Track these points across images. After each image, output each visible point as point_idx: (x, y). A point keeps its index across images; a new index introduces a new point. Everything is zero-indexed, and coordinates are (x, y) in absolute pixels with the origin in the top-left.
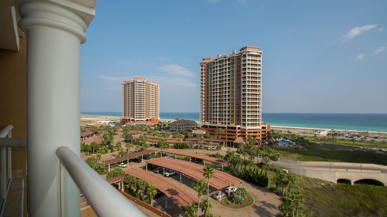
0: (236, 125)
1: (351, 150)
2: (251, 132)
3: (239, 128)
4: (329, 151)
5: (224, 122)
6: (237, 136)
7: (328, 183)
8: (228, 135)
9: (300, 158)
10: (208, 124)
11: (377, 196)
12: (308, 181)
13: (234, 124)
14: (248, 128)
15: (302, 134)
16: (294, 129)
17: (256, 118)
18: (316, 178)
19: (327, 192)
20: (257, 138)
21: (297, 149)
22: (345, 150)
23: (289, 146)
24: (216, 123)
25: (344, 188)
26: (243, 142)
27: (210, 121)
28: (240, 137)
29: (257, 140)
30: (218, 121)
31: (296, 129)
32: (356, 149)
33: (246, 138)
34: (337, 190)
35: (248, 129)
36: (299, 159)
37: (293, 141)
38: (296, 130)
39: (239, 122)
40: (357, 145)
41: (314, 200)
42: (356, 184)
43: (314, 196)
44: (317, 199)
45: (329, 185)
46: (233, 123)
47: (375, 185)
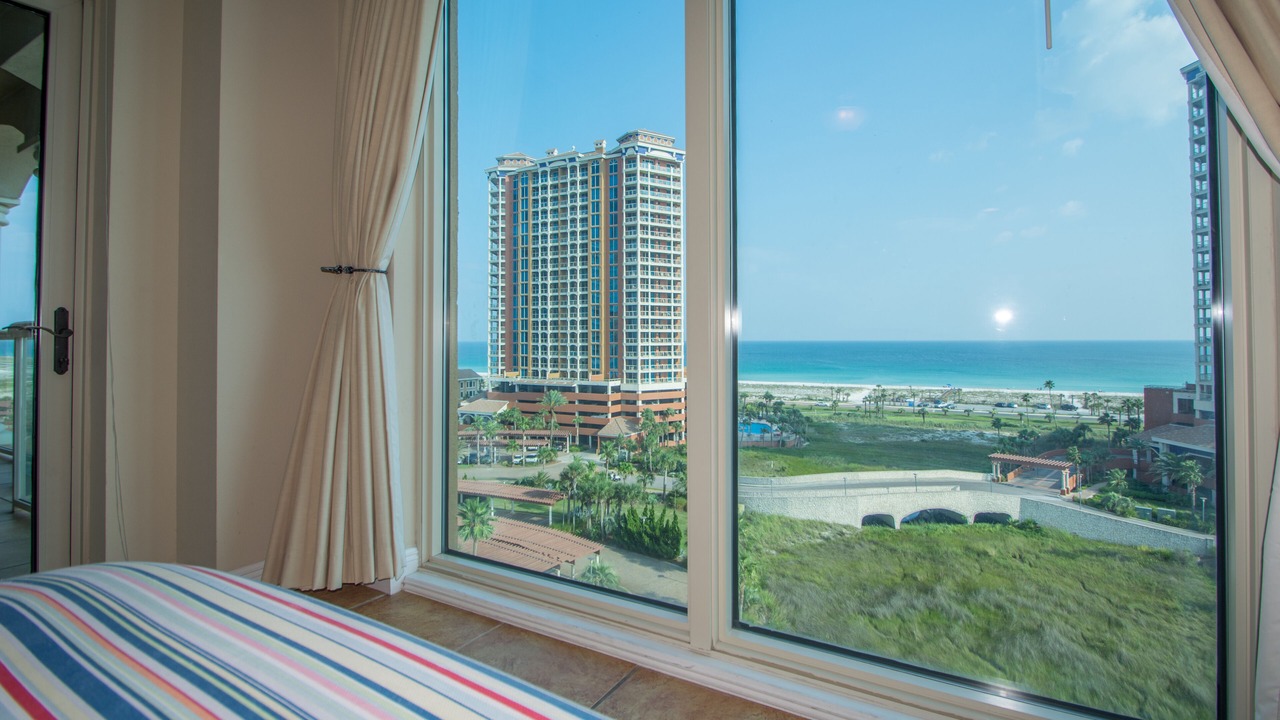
0: (607, 378)
1: (915, 439)
2: (655, 401)
3: (616, 389)
4: (863, 444)
5: (569, 370)
6: (610, 416)
7: (839, 529)
8: (581, 413)
9: (783, 469)
10: (515, 378)
11: (945, 548)
12: (792, 528)
13: (602, 376)
14: (642, 387)
15: (803, 401)
16: (785, 386)
17: (668, 357)
18: (812, 518)
19: (833, 554)
20: (670, 419)
21: (784, 443)
22: (902, 438)
23: (762, 438)
24: (544, 373)
25: (876, 539)
26: (628, 432)
27: (525, 367)
28: (619, 418)
29: (670, 423)
30: (549, 369)
31: (792, 387)
32: (926, 437)
33: (639, 419)
34: (857, 547)
35: (643, 392)
36: (782, 471)
37: (772, 421)
38: (790, 390)
39: (616, 370)
40: (931, 424)
41: (796, 578)
42: (906, 526)
43: (799, 566)
44: (804, 575)
45: (842, 534)
46: (598, 373)
47: (949, 523)
